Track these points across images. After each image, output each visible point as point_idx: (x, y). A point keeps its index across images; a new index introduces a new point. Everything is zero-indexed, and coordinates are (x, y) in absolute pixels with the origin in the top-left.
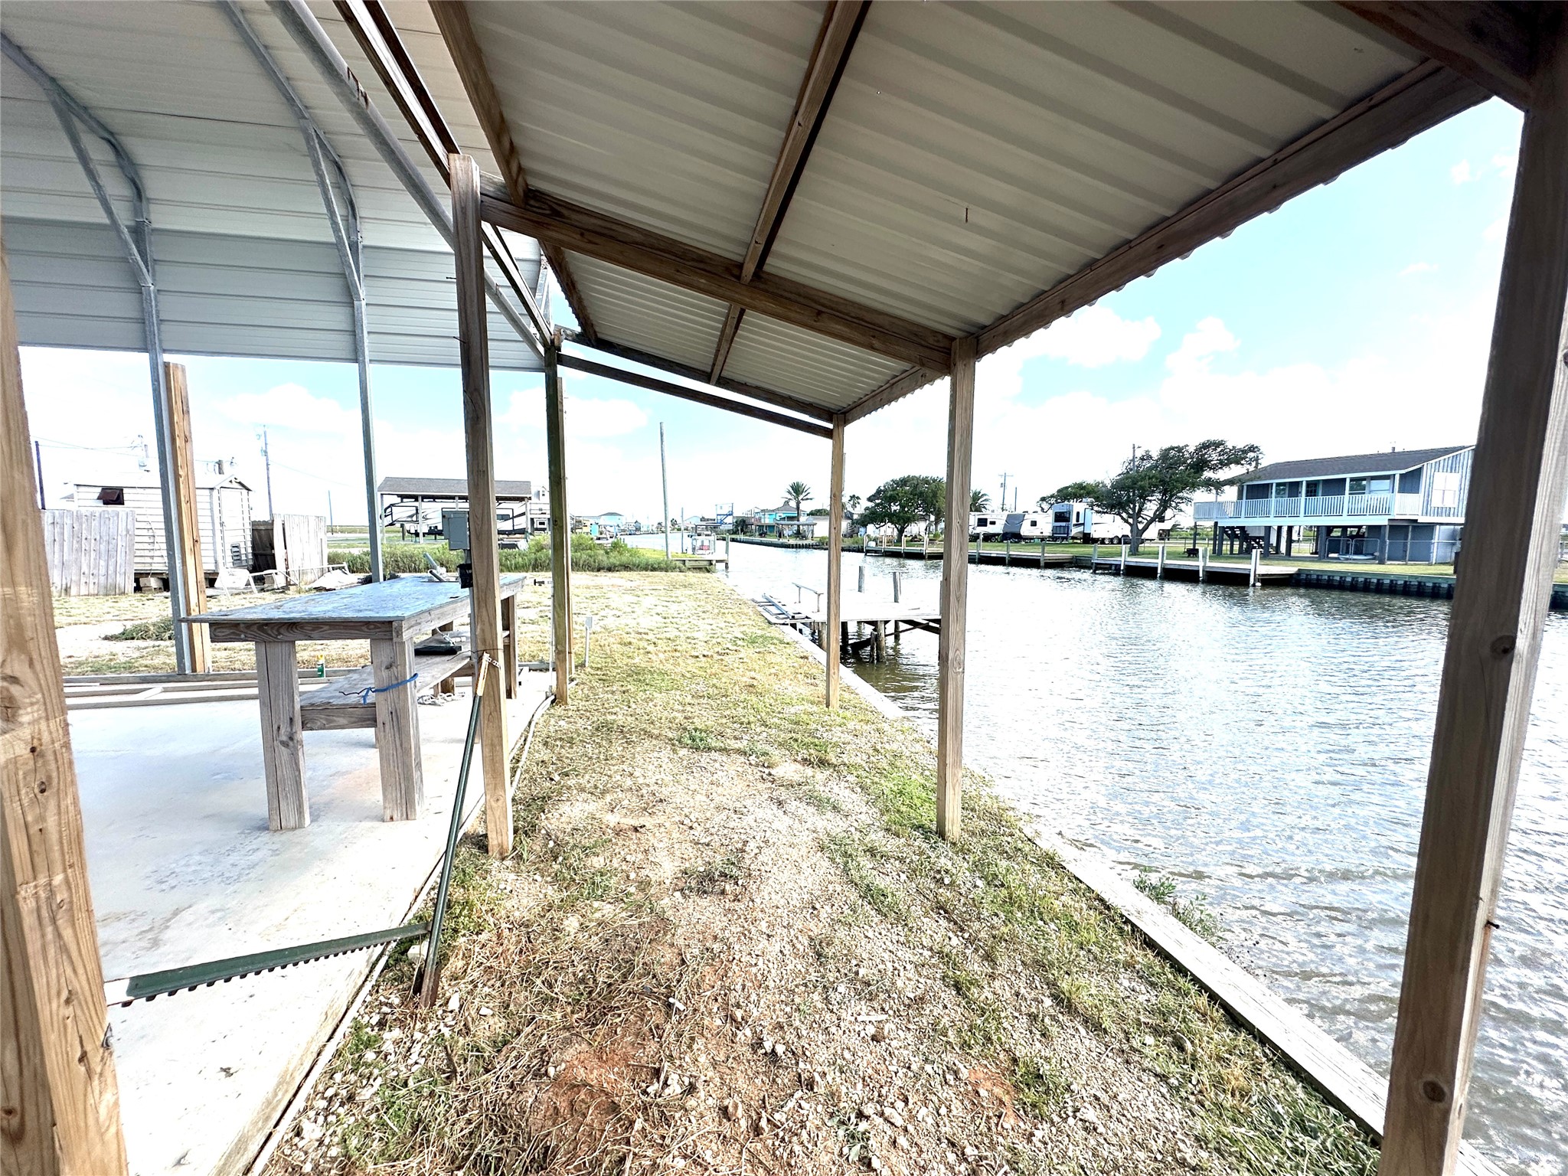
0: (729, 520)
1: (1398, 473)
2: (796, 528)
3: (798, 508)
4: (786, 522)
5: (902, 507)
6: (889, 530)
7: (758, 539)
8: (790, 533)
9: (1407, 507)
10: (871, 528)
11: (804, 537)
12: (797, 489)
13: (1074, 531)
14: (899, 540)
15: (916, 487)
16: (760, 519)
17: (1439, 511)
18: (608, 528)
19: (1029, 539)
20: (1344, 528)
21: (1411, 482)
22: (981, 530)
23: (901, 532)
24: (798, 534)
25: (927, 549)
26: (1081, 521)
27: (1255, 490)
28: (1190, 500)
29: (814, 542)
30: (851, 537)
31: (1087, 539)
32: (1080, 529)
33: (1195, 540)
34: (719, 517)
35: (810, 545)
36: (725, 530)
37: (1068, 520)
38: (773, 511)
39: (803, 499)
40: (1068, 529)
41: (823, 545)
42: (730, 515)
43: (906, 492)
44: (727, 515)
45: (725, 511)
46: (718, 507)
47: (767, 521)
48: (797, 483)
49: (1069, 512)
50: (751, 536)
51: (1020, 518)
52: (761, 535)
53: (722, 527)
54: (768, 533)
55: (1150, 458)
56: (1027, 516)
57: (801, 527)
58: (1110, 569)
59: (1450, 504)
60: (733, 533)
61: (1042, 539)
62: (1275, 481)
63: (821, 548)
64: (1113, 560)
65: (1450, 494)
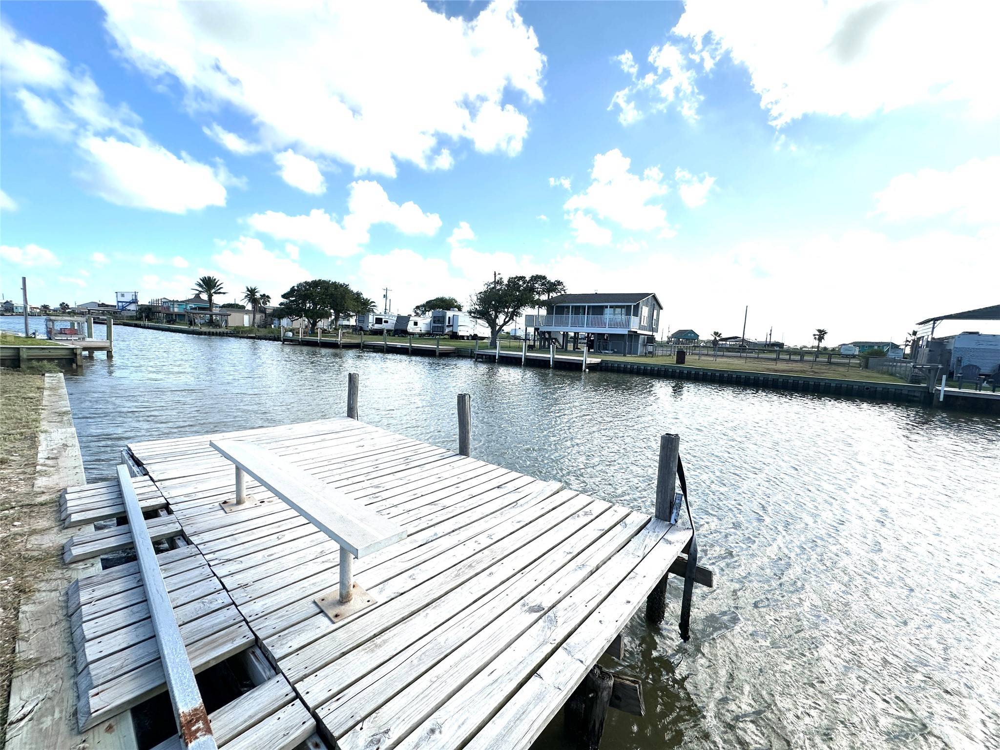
0: (132, 307)
1: (633, 304)
2: (208, 317)
3: (210, 300)
4: (197, 312)
5: (315, 304)
6: (302, 323)
7: (166, 326)
8: (202, 321)
9: (634, 324)
10: (285, 322)
11: (218, 326)
12: (209, 284)
13: (447, 330)
14: (313, 332)
16: (168, 308)
17: (643, 328)
19: (412, 334)
21: (636, 311)
22: (377, 326)
23: (314, 324)
24: (211, 323)
25: (341, 340)
26: (451, 324)
27: (560, 309)
28: (521, 314)
29: (228, 331)
30: (265, 327)
31: (454, 336)
32: (451, 329)
34: (120, 304)
35: (224, 333)
36: (127, 317)
37: (444, 322)
38: (181, 302)
39: (215, 293)
40: (443, 329)
41: (238, 333)
42: (134, 302)
43: (319, 293)
44: (130, 303)
45: (128, 298)
46: (119, 295)
47: (176, 310)
48: (209, 278)
49: (444, 317)
50: (158, 322)
51: (407, 319)
52: (169, 322)
53: (124, 313)
54: (177, 320)
55: (503, 282)
56: (410, 319)
57: (214, 317)
58: (485, 358)
59: (645, 324)
60: (137, 319)
61: (426, 335)
62: (572, 304)
63: (236, 337)
64: (489, 352)
65: (645, 318)
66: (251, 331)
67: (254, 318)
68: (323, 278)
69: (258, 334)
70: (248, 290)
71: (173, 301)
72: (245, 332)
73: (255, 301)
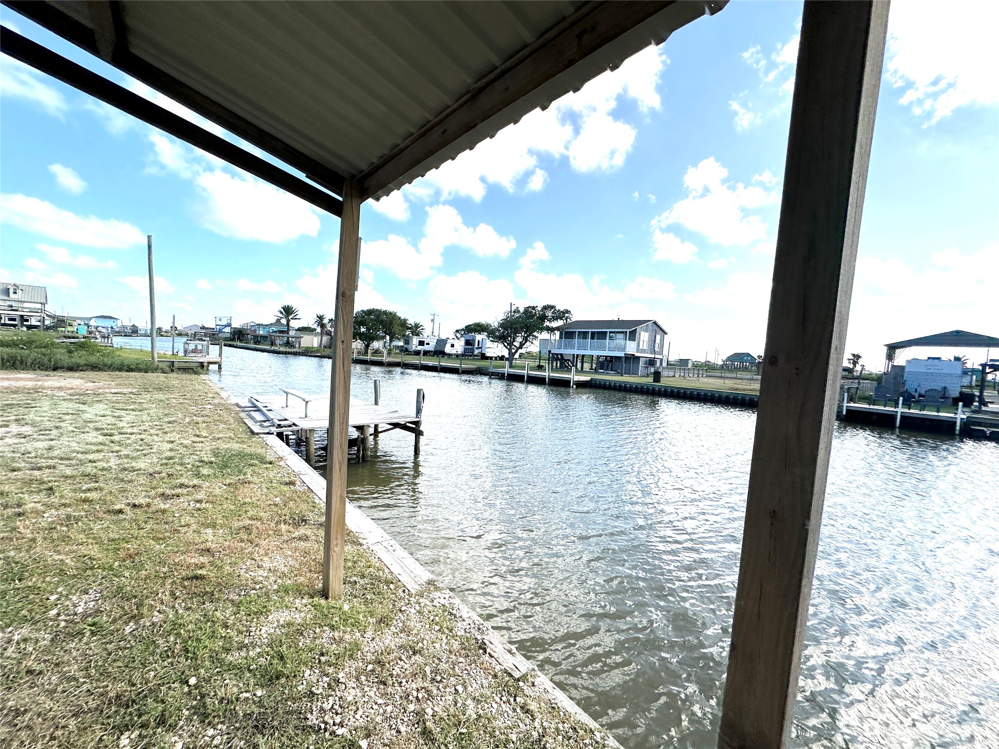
0: (227, 330)
1: (628, 331)
2: (286, 339)
3: (288, 324)
4: (278, 334)
5: (368, 329)
6: (359, 344)
7: (253, 346)
8: (281, 342)
9: (631, 348)
11: (293, 346)
12: (288, 311)
13: (476, 352)
14: (366, 353)
15: (378, 316)
16: (255, 330)
17: (643, 351)
18: (100, 329)
19: (450, 355)
20: (606, 357)
21: (633, 336)
22: (420, 348)
23: (367, 346)
24: (288, 344)
25: (385, 359)
26: (480, 346)
27: (567, 334)
28: (536, 337)
29: (300, 351)
30: (330, 348)
31: (484, 357)
32: (480, 350)
33: (540, 360)
34: (218, 327)
35: (297, 352)
36: (223, 338)
37: (473, 345)
38: (267, 325)
39: (292, 318)
40: (472, 350)
41: (307, 353)
42: (228, 326)
43: (372, 320)
44: (226, 326)
45: (224, 322)
46: (218, 319)
47: (261, 332)
48: (288, 306)
49: (474, 340)
50: (247, 343)
51: (444, 342)
52: (255, 343)
53: (220, 335)
54: (262, 341)
55: (519, 311)
56: (449, 341)
57: (290, 339)
58: (498, 375)
59: (645, 348)
60: (231, 340)
61: (457, 356)
62: (577, 330)
63: (307, 356)
64: (500, 370)
65: (645, 343)
66: (318, 351)
67: (321, 340)
68: (376, 308)
69: (322, 353)
70: (318, 317)
72: (313, 352)
73: (322, 326)
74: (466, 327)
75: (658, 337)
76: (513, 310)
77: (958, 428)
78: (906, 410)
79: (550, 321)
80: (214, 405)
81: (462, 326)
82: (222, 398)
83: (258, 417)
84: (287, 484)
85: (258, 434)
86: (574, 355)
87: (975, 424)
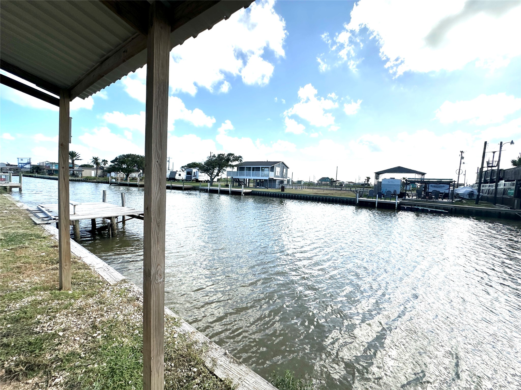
0: (28, 166)
1: (270, 167)
2: (72, 172)
3: (73, 163)
5: (128, 166)
6: (121, 175)
7: (47, 176)
9: (272, 175)
10: (113, 174)
11: (77, 176)
12: (72, 155)
13: (193, 178)
14: (126, 179)
15: (133, 159)
16: (49, 167)
17: (277, 177)
19: (178, 180)
20: (260, 180)
21: (272, 169)
23: (127, 176)
24: (73, 175)
25: (139, 183)
26: (195, 175)
27: (241, 169)
28: (225, 170)
29: (82, 179)
30: (103, 177)
31: (197, 181)
32: (195, 177)
33: (227, 182)
34: (20, 165)
35: (80, 180)
36: (25, 172)
37: (191, 174)
39: (75, 159)
40: (191, 177)
41: (87, 180)
42: (28, 164)
43: (129, 160)
44: (26, 164)
45: (25, 161)
46: (20, 160)
47: (54, 168)
48: (73, 152)
49: (192, 172)
50: (43, 175)
51: (175, 173)
52: (49, 174)
53: (22, 170)
54: (54, 173)
55: (215, 156)
56: (177, 172)
57: (75, 172)
58: (204, 190)
59: (279, 175)
60: (31, 173)
61: (183, 180)
62: (245, 166)
63: (87, 182)
64: (205, 188)
65: (278, 173)
66: (94, 178)
67: (97, 172)
69: (98, 180)
70: (94, 158)
71: (52, 163)
72: (91, 179)
73: (97, 164)
74: (188, 165)
75: (285, 170)
76: (212, 155)
77: (396, 206)
78: (380, 200)
79: (231, 161)
80: (10, 210)
81: (186, 164)
82: (17, 207)
83: (41, 215)
84: (52, 247)
85: (39, 224)
86: (244, 179)
87: (402, 204)
